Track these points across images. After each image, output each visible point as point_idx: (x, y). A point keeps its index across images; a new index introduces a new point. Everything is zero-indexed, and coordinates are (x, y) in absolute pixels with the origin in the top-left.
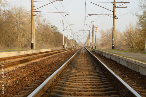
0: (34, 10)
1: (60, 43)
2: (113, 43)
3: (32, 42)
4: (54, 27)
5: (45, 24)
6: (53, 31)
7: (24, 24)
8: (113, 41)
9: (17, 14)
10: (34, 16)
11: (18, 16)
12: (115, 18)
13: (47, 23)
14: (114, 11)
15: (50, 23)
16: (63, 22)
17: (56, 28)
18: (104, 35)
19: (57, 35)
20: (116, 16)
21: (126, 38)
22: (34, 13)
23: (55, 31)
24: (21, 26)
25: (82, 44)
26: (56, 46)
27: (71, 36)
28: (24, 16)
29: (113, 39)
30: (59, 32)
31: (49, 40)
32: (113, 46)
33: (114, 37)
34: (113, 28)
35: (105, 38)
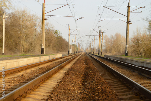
0: (45, 14)
1: (62, 48)
2: (126, 49)
3: (43, 47)
4: (56, 32)
5: (48, 28)
6: (55, 35)
7: (26, 27)
8: (126, 47)
9: (20, 18)
10: (45, 20)
11: (21, 19)
12: (129, 23)
13: (50, 27)
14: (128, 16)
15: (53, 28)
16: (69, 26)
17: (58, 32)
18: (108, 41)
19: (60, 39)
20: (130, 21)
21: (134, 44)
22: (45, 17)
23: (57, 35)
24: (24, 30)
25: (83, 50)
26: (58, 51)
27: (75, 41)
28: (27, 20)
29: (126, 45)
30: (61, 37)
31: (51, 45)
32: (127, 52)
33: (127, 44)
34: (127, 33)
35: (109, 43)
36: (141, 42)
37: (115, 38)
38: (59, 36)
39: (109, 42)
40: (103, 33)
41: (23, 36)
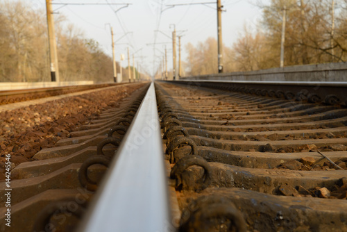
0: (51, 2)
2: (219, 63)
3: (53, 70)
4: (90, 43)
5: (72, 36)
6: (89, 50)
7: (28, 36)
9: (12, 17)
11: (15, 20)
12: (221, 11)
13: (76, 34)
15: (82, 34)
16: (111, 29)
17: (96, 43)
18: (194, 53)
20: (222, 6)
23: (94, 50)
25: (150, 76)
27: (128, 58)
28: (26, 21)
30: (102, 53)
32: (220, 68)
34: (219, 31)
35: (196, 59)
36: (253, 49)
37: (207, 48)
38: (97, 50)
39: (196, 55)
40: (179, 38)
41: (21, 54)
